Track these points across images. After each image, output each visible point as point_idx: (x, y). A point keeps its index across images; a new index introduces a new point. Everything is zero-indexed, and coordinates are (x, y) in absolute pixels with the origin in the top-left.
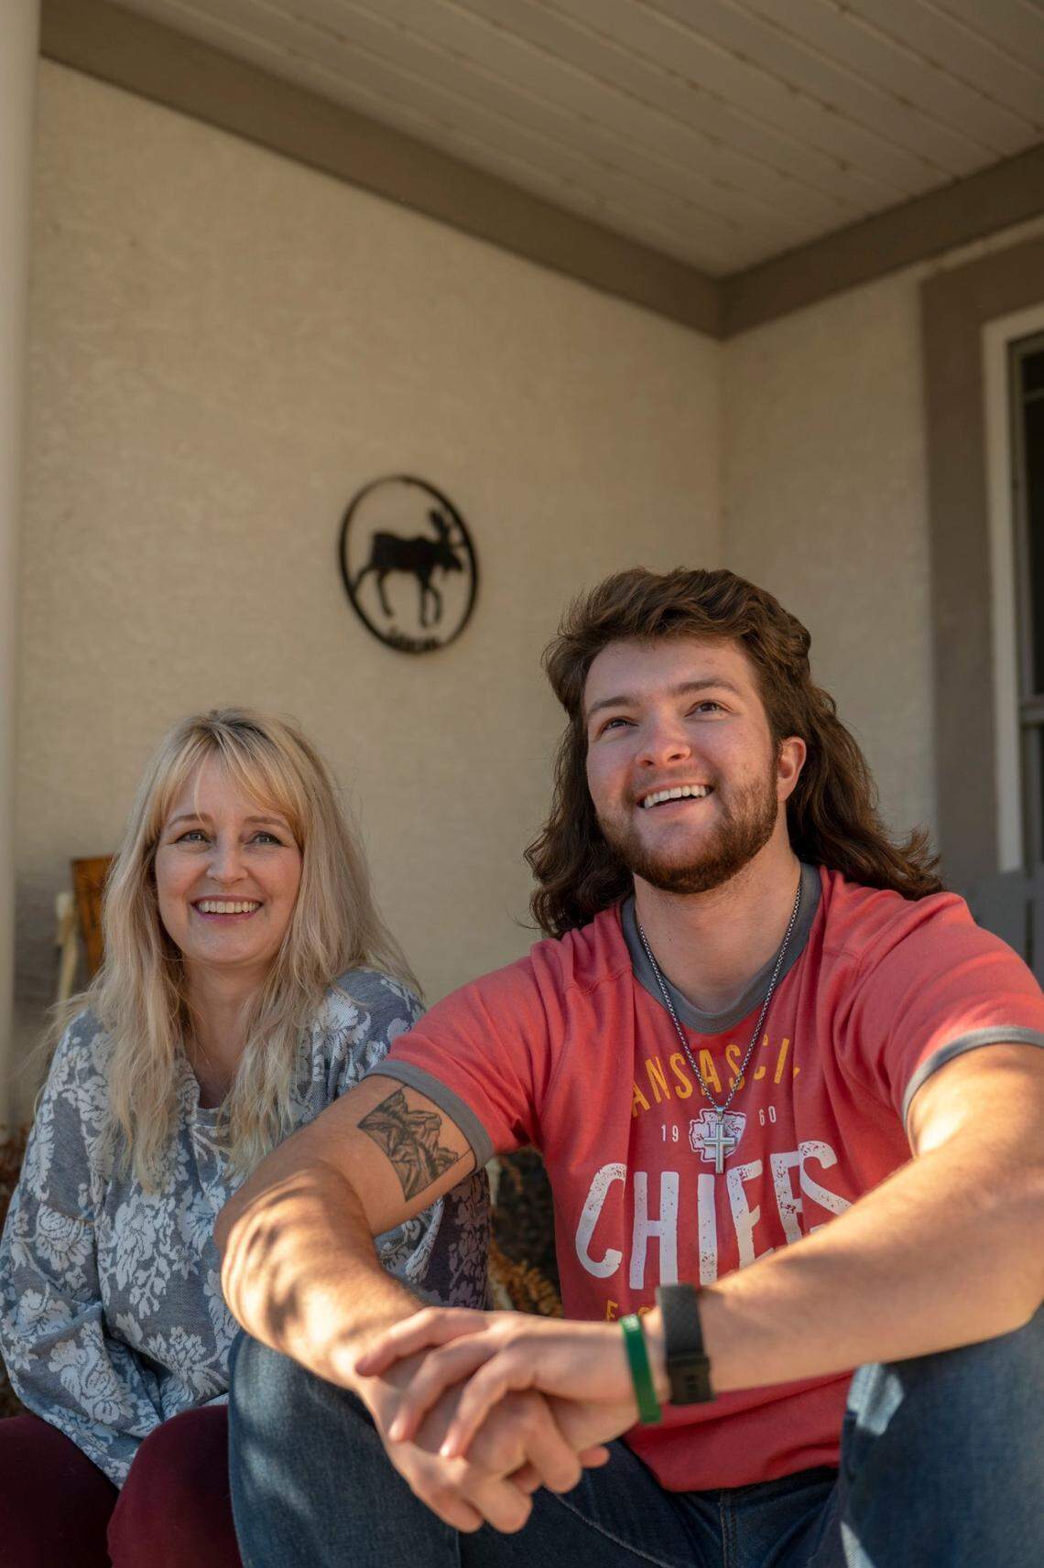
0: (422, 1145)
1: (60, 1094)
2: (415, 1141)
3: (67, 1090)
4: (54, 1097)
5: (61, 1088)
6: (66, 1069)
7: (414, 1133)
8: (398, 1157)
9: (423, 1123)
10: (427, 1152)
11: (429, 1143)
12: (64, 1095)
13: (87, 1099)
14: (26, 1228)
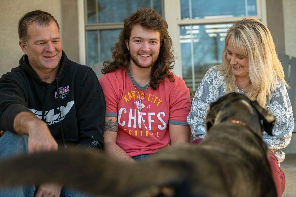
0: (113, 125)
1: (206, 80)
2: (112, 126)
3: (208, 80)
4: (205, 81)
5: (207, 79)
6: (209, 76)
7: (111, 125)
8: (112, 130)
9: (110, 123)
10: (114, 125)
11: (113, 124)
12: (207, 81)
13: (215, 82)
14: (196, 104)
